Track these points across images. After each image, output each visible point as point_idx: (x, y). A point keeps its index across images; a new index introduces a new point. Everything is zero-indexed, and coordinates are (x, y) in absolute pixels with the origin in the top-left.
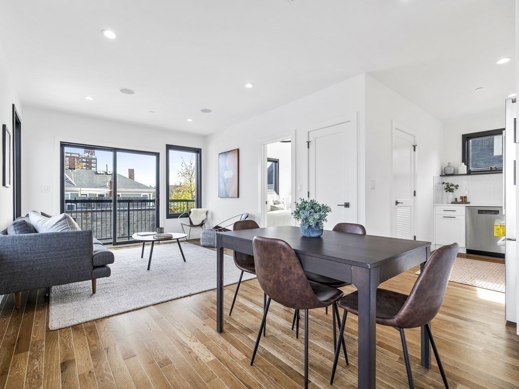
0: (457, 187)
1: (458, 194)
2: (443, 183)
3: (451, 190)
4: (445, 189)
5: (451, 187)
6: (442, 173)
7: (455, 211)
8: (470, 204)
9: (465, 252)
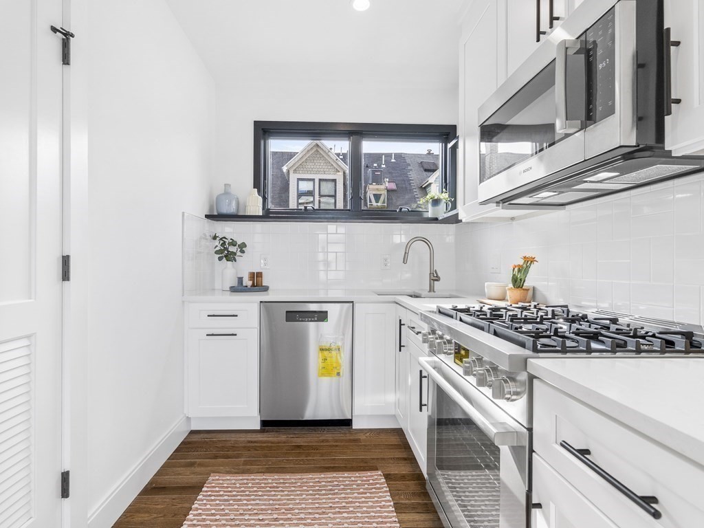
0: (242, 247)
1: (244, 266)
2: (215, 238)
3: (230, 257)
4: (216, 252)
5: (232, 249)
6: (211, 208)
7: (236, 316)
8: (268, 295)
9: (258, 427)
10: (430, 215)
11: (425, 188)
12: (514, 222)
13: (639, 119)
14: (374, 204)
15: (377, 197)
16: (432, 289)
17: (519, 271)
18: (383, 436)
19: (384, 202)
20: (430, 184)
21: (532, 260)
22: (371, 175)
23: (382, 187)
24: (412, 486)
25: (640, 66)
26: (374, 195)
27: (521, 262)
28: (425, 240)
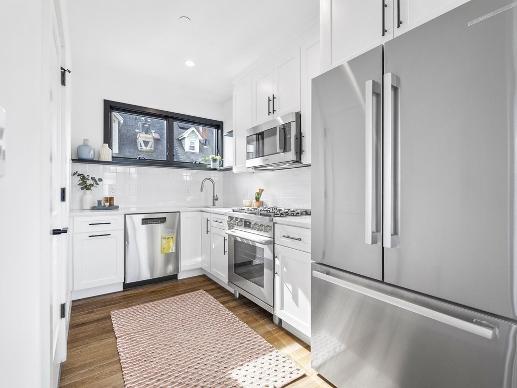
0: (99, 181)
4: (79, 185)
5: (88, 182)
6: (73, 155)
7: (110, 223)
8: (118, 210)
9: (121, 289)
10: (211, 166)
11: (180, 140)
12: (254, 174)
13: (296, 153)
14: (144, 148)
15: (146, 143)
16: (214, 205)
17: (258, 194)
18: (195, 279)
19: (151, 147)
20: (184, 138)
21: (263, 190)
22: (141, 125)
23: (150, 136)
24: (218, 291)
25: (296, 138)
26: (143, 141)
27: (258, 191)
28: (210, 179)
